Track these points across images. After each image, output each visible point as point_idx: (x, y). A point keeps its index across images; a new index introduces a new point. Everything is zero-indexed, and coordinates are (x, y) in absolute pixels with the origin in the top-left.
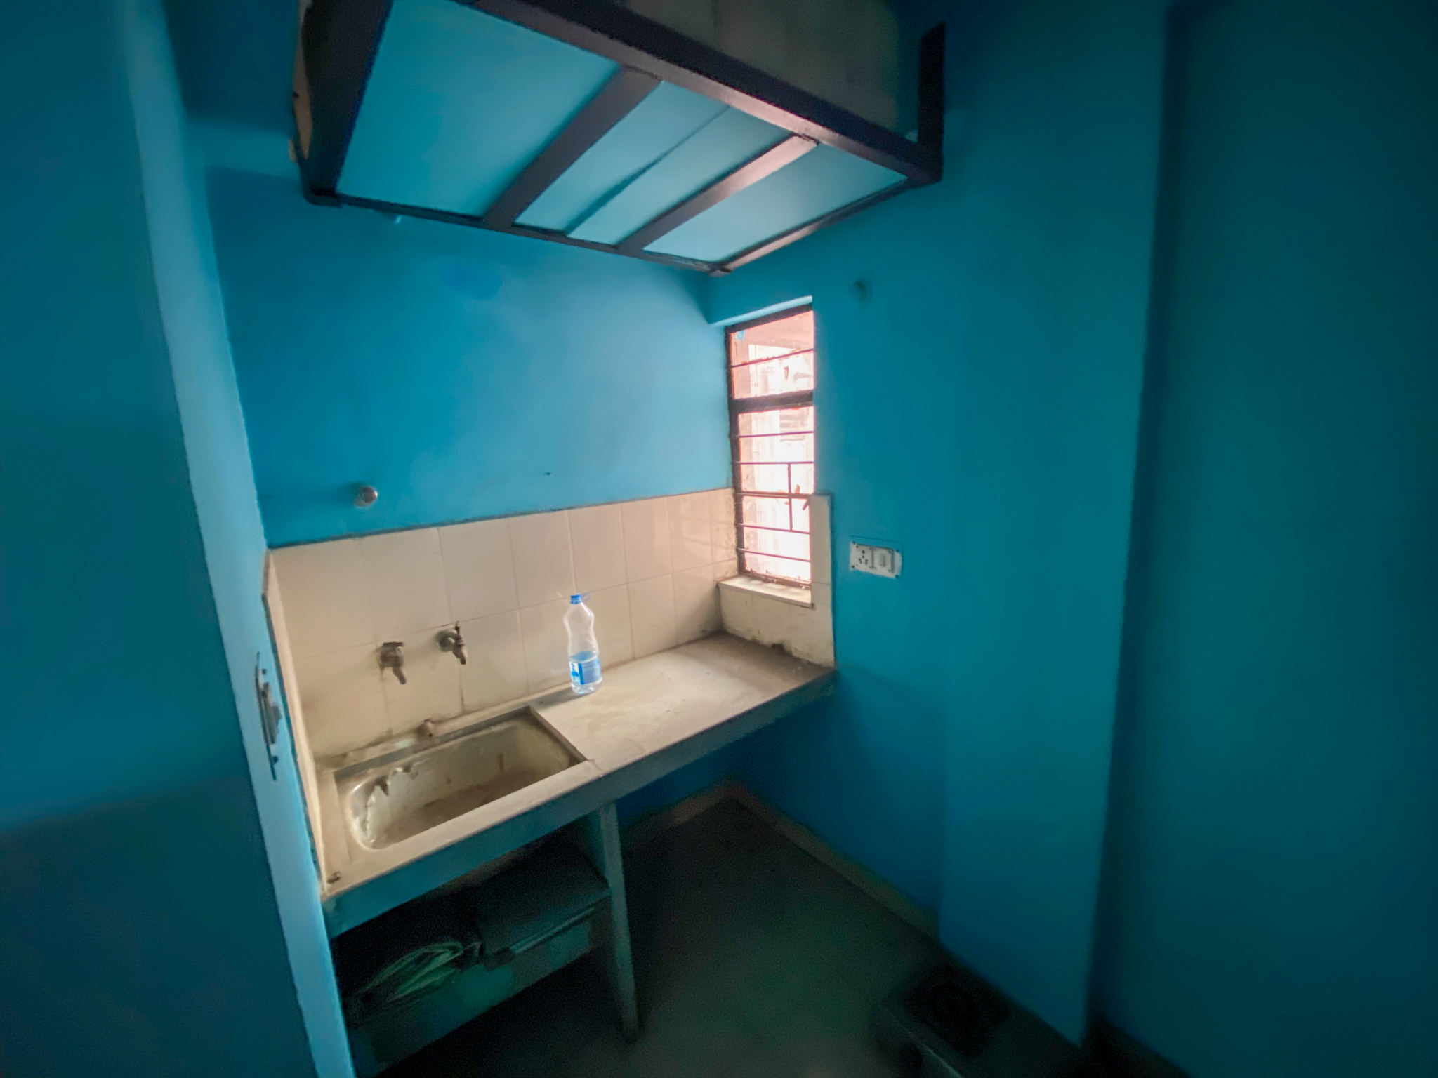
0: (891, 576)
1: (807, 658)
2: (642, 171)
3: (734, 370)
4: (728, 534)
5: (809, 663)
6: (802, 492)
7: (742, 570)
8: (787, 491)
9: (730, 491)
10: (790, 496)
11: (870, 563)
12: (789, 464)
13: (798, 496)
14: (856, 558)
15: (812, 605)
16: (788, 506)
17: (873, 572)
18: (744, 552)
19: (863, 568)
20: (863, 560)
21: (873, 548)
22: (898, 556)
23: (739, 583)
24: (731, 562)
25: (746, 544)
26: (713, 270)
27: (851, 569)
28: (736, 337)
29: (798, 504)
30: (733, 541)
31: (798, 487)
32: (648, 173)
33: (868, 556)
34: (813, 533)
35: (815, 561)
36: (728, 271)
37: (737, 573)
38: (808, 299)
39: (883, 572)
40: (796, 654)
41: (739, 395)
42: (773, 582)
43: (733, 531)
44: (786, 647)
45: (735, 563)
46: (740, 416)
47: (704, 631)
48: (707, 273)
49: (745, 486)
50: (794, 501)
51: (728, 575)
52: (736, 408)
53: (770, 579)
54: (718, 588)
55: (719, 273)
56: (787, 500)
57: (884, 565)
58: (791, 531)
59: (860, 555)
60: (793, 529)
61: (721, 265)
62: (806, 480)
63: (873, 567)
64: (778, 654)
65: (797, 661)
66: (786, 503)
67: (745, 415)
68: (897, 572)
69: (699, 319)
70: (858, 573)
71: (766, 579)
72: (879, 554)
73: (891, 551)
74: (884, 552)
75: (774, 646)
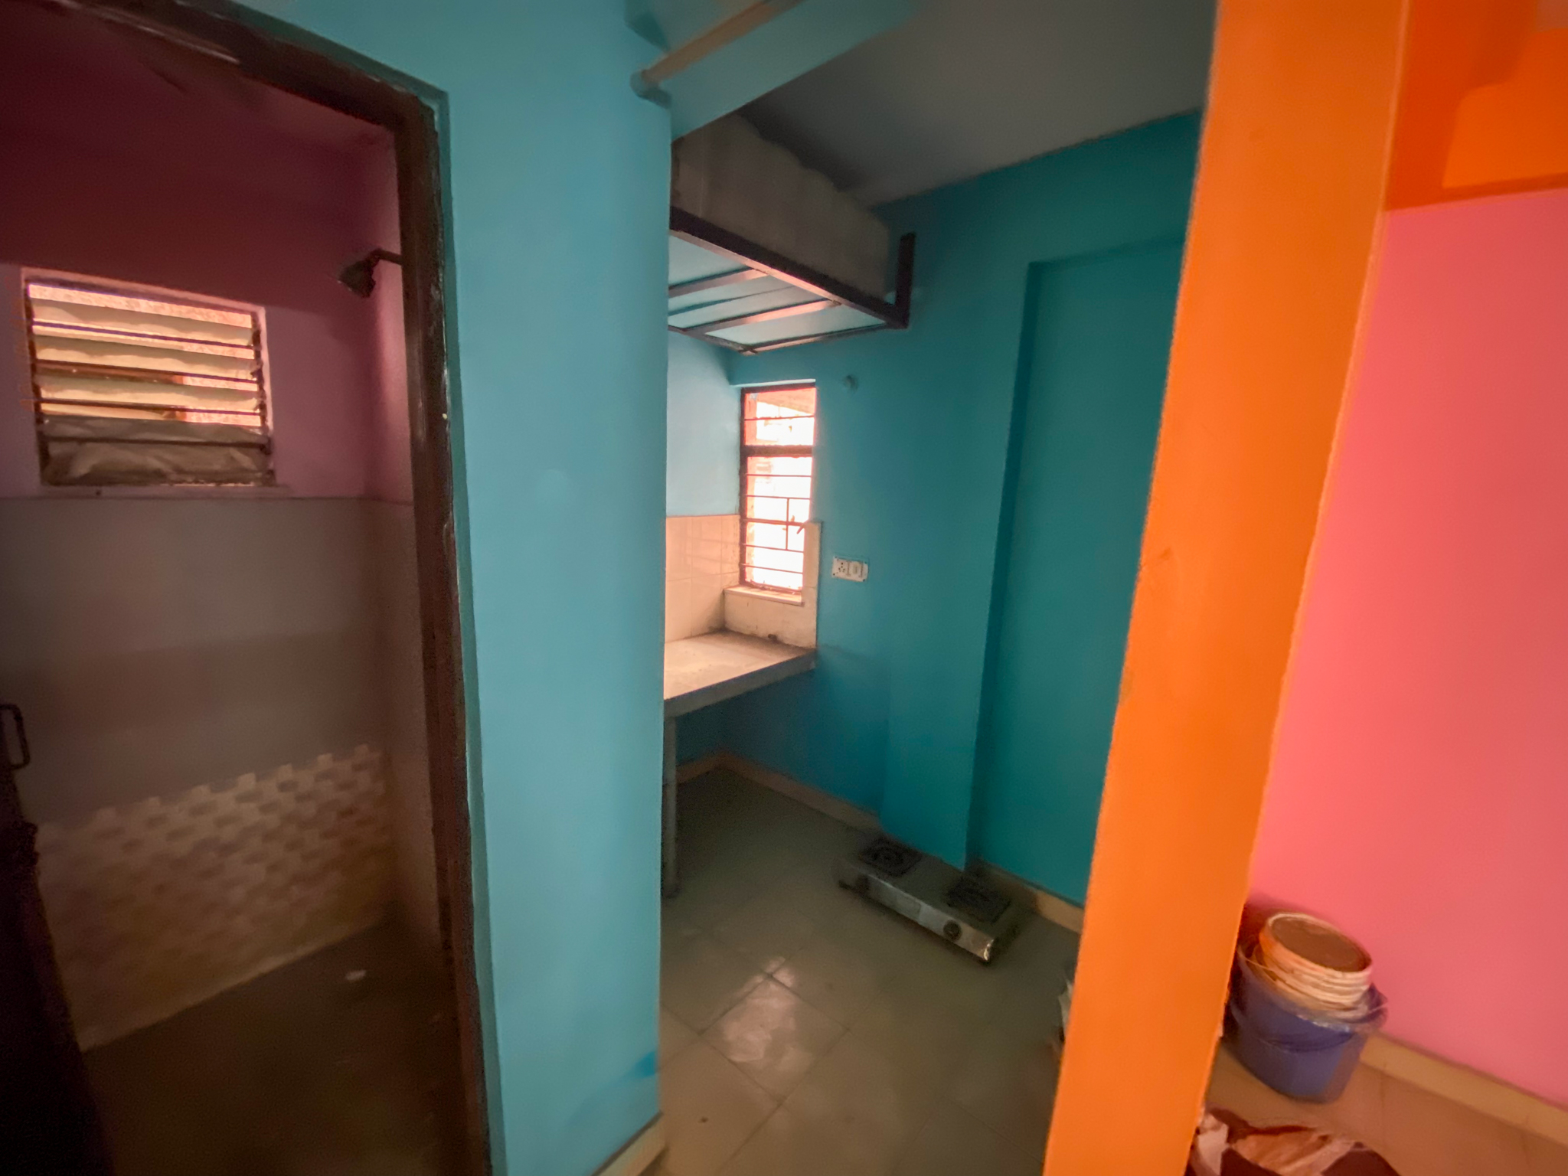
0: (861, 580)
1: (794, 644)
2: (730, 300)
3: (747, 423)
4: (734, 552)
5: (796, 647)
6: (796, 521)
7: (742, 581)
8: (785, 520)
9: (738, 517)
10: (787, 523)
11: (846, 572)
12: (788, 499)
13: (793, 523)
14: (837, 569)
15: (802, 604)
16: (785, 531)
17: (848, 578)
18: (745, 567)
19: (842, 575)
20: (842, 569)
21: (849, 561)
22: (866, 567)
23: (741, 590)
24: (734, 574)
25: (747, 561)
26: (745, 350)
27: (833, 576)
28: (750, 397)
29: (793, 529)
30: (737, 558)
31: (793, 518)
32: (734, 301)
33: (845, 566)
34: (807, 552)
35: (806, 573)
36: (756, 352)
37: (738, 583)
38: (813, 380)
39: (856, 577)
40: (787, 642)
41: (748, 443)
42: (769, 590)
43: (738, 549)
44: (780, 637)
45: (737, 575)
46: (749, 459)
47: (710, 628)
48: (740, 351)
49: (749, 515)
50: (790, 527)
51: (732, 584)
52: (746, 452)
53: (767, 587)
54: (724, 593)
55: (749, 353)
56: (785, 527)
57: (856, 572)
58: (787, 550)
59: (840, 566)
60: (789, 548)
61: (751, 347)
62: (802, 512)
63: (848, 574)
64: (773, 641)
65: (788, 646)
66: (784, 529)
67: (753, 458)
68: (865, 577)
69: (724, 381)
70: (837, 578)
71: (763, 588)
72: (853, 564)
73: (861, 562)
74: (857, 563)
75: (770, 636)
